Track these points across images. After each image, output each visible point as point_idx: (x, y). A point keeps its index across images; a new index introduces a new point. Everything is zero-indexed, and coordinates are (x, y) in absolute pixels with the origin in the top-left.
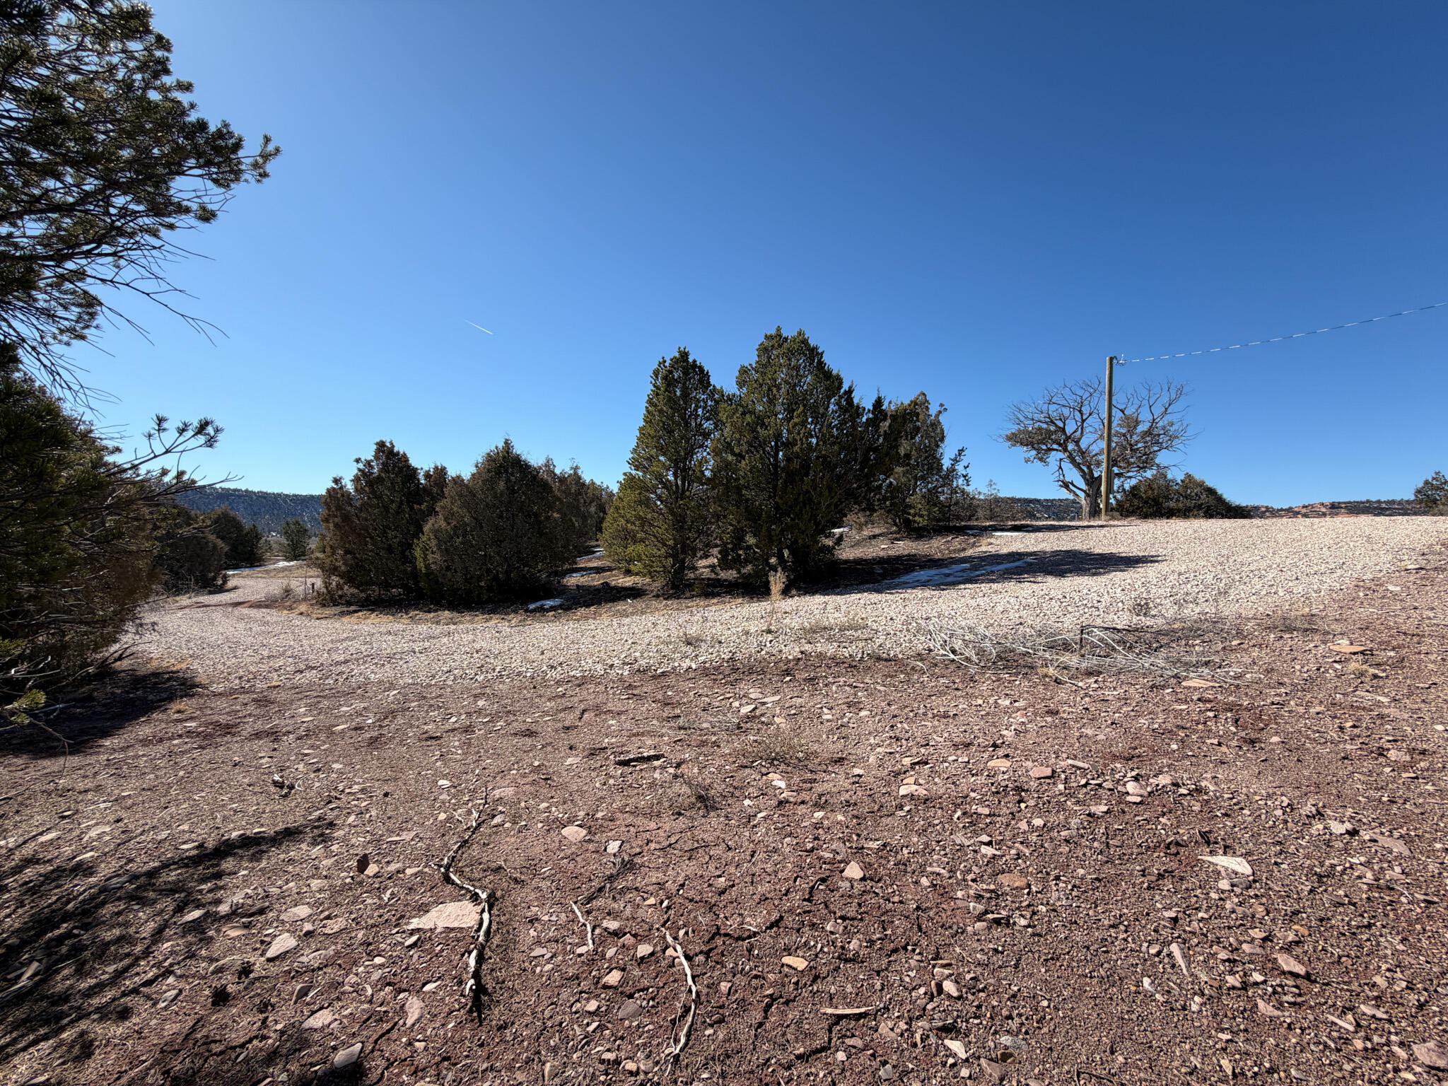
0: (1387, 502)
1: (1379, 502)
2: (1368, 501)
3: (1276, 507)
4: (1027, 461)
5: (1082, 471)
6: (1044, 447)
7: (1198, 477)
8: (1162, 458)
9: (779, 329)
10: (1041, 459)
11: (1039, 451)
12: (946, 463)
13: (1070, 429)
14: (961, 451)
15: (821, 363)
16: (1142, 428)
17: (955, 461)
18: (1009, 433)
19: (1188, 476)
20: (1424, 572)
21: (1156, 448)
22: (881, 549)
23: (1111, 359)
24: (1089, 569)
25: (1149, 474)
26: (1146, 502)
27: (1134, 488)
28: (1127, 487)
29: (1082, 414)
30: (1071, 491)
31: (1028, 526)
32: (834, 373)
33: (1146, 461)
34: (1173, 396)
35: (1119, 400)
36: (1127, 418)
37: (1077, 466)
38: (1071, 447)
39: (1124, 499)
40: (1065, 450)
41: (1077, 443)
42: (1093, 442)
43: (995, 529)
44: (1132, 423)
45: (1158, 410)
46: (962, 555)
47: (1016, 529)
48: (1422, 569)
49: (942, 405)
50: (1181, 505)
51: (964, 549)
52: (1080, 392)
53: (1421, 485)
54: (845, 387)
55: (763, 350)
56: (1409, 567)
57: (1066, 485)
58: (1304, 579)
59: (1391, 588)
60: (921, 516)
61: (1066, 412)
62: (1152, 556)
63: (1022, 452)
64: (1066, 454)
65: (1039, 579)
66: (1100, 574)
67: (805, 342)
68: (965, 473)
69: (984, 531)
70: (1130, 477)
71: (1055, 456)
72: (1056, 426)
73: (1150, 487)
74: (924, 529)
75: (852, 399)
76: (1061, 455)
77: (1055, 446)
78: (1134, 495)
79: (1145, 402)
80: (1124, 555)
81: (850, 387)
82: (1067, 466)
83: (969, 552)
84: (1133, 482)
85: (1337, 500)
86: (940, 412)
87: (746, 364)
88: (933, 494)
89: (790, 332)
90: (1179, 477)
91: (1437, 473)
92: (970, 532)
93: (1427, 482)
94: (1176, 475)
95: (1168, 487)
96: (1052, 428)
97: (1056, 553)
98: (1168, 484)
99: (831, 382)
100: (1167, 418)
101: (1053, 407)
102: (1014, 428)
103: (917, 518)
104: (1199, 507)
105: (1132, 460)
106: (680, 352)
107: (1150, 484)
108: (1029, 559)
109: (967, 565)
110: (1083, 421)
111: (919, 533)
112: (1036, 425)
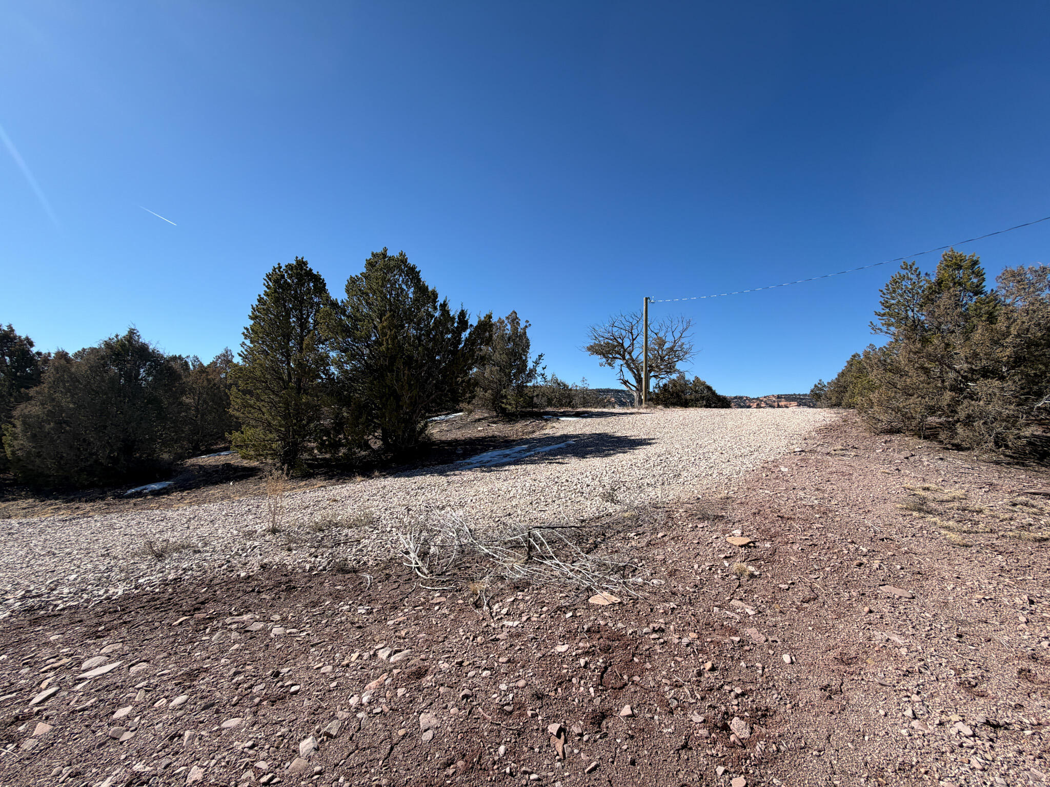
0: (803, 395)
1: (799, 395)
2: (795, 394)
3: (752, 397)
4: (601, 365)
5: (633, 372)
6: (611, 356)
7: (702, 379)
8: (679, 366)
9: (386, 250)
10: (610, 364)
11: (607, 358)
12: (530, 365)
13: (626, 345)
14: (541, 356)
15: (419, 280)
16: (667, 346)
17: (537, 363)
18: (588, 345)
19: (697, 378)
20: (804, 454)
21: (676, 360)
22: (480, 431)
23: (647, 299)
24: (604, 451)
25: (674, 376)
26: (672, 395)
27: (665, 385)
28: (661, 385)
29: (632, 335)
30: (627, 386)
31: (586, 412)
32: (430, 289)
33: (670, 369)
34: (685, 327)
35: (654, 326)
36: (660, 338)
37: (631, 369)
38: (627, 357)
39: (659, 392)
40: (624, 358)
41: (630, 354)
42: (638, 353)
43: (565, 414)
44: (662, 343)
45: (677, 335)
46: (531, 436)
47: (578, 415)
48: (803, 451)
49: (527, 321)
50: (693, 397)
51: (534, 432)
52: (631, 320)
53: (813, 387)
54: (440, 300)
55: (371, 264)
56: (796, 450)
57: (625, 382)
58: (733, 461)
59: (783, 469)
60: (510, 404)
61: (624, 333)
62: (650, 439)
63: (599, 359)
64: (625, 361)
65: (566, 460)
66: (610, 455)
67: (404, 261)
68: (543, 372)
69: (556, 416)
70: (662, 378)
71: (619, 362)
72: (618, 342)
73: (675, 386)
74: (513, 414)
75: (448, 312)
76: (621, 362)
77: (618, 356)
78: (665, 390)
79: (669, 329)
80: (633, 438)
81: (445, 302)
82: (625, 369)
83: (537, 435)
84: (664, 381)
85: (780, 393)
86: (526, 327)
87: (353, 276)
88: (521, 388)
89: (393, 253)
90: (692, 379)
91: (820, 380)
92: (545, 417)
93: (816, 386)
94: (690, 377)
95: (686, 384)
96: (615, 344)
97: (592, 436)
98: (686, 383)
99: (426, 295)
100: (682, 340)
101: (615, 329)
102: (592, 342)
103: (507, 406)
104: (702, 398)
105: (662, 367)
106: (297, 261)
107: (674, 382)
108: (571, 442)
109: (525, 446)
110: (634, 340)
111: (510, 417)
112: (606, 341)
